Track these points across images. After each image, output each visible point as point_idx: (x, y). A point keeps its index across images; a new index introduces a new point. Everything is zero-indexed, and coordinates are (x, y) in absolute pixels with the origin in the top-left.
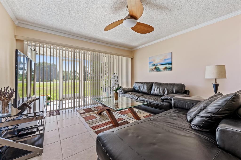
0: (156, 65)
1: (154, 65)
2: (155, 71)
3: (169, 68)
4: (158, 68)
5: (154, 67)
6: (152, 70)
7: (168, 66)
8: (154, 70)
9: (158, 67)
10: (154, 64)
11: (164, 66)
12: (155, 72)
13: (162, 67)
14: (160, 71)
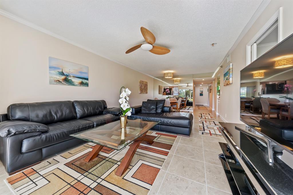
0: (67, 76)
1: (62, 74)
2: (65, 83)
3: (86, 84)
4: (70, 80)
5: (63, 77)
6: (59, 81)
7: (85, 81)
8: (63, 82)
9: (69, 78)
10: (62, 72)
11: (80, 80)
12: (65, 85)
13: (77, 81)
14: (74, 85)
